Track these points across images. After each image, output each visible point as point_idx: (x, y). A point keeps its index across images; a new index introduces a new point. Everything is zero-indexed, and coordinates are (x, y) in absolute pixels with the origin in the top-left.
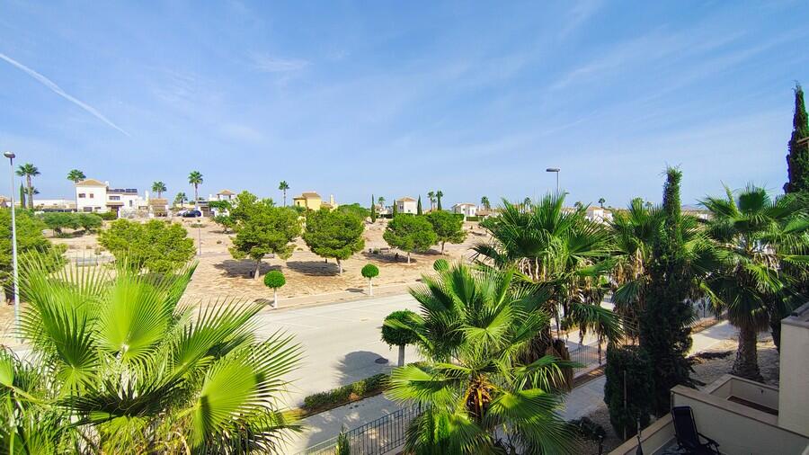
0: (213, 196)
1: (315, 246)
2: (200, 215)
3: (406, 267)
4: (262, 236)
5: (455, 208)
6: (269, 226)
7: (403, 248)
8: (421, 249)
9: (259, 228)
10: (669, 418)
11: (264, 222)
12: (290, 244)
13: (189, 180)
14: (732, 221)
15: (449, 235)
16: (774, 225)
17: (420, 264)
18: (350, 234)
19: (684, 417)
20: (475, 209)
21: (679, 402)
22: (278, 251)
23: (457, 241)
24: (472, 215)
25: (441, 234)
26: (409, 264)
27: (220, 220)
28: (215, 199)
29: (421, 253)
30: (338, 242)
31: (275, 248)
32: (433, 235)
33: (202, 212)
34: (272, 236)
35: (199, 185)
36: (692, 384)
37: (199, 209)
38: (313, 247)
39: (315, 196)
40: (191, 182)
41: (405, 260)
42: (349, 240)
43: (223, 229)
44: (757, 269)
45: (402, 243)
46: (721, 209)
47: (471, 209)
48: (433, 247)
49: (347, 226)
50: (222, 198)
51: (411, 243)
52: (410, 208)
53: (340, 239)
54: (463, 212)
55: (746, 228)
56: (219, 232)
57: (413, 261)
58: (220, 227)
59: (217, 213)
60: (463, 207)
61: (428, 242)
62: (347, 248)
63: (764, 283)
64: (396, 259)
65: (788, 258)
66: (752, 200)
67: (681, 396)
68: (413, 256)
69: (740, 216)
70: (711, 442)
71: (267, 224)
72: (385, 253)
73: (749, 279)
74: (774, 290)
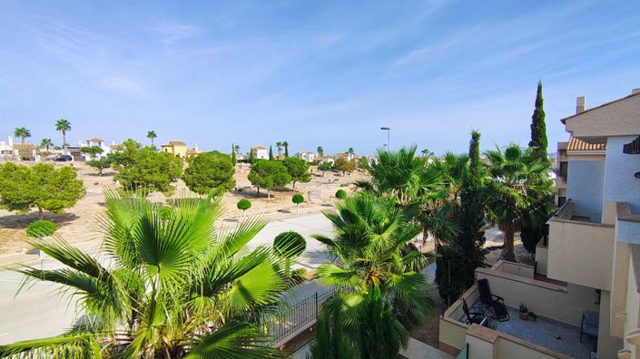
0: (83, 143)
1: (194, 185)
2: (71, 159)
3: (268, 201)
4: (148, 177)
5: (298, 154)
6: (154, 169)
7: (264, 186)
8: (278, 187)
9: (145, 171)
10: (475, 287)
11: (150, 165)
12: (171, 184)
13: (56, 127)
14: (502, 165)
15: (299, 176)
16: (525, 168)
17: (277, 199)
18: (224, 175)
19: (484, 285)
20: (313, 156)
21: (479, 277)
22: (162, 191)
23: (305, 181)
24: (311, 161)
25: (293, 176)
26: (269, 199)
27: (93, 164)
28: (86, 145)
29: (279, 190)
30: (213, 181)
31: (160, 187)
32: (289, 177)
33: (73, 157)
34: (156, 177)
35: (66, 132)
36: (484, 266)
37: (69, 154)
38: (193, 187)
39: (181, 144)
40: (59, 129)
41: (266, 196)
42: (224, 180)
43: (98, 172)
44: (516, 194)
45: (264, 182)
46: (495, 158)
47: (310, 156)
48: (287, 186)
49: (221, 169)
50: (92, 144)
51: (271, 182)
52: (263, 154)
53: (215, 179)
54: (304, 158)
55: (510, 170)
56: (94, 175)
57: (272, 196)
58: (95, 170)
59: (88, 158)
60: (304, 154)
61: (285, 181)
62: (221, 187)
63: (520, 203)
64: (258, 195)
65: (532, 188)
66: (512, 153)
67: (480, 274)
68: (272, 193)
69: (505, 162)
70: (499, 298)
71: (153, 167)
72: (248, 190)
73: (511, 200)
74: (525, 207)
